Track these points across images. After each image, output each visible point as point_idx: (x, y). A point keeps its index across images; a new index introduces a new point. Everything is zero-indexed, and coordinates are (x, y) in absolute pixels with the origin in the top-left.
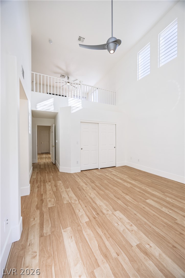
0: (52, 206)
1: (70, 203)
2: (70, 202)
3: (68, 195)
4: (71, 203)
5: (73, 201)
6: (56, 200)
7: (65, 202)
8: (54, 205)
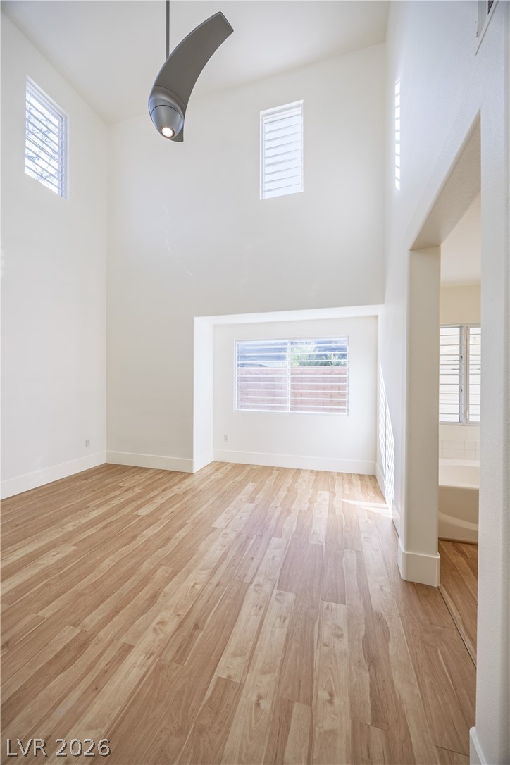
0: (334, 605)
1: (278, 589)
2: (276, 591)
3: (262, 623)
4: (277, 583)
5: (267, 588)
6: (314, 624)
7: (290, 597)
8: (325, 604)
